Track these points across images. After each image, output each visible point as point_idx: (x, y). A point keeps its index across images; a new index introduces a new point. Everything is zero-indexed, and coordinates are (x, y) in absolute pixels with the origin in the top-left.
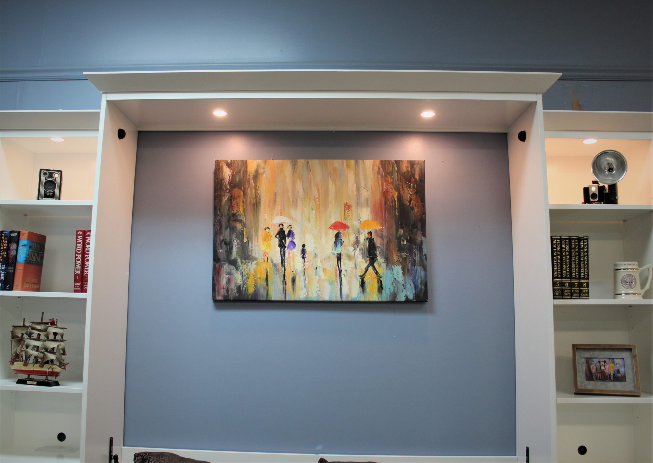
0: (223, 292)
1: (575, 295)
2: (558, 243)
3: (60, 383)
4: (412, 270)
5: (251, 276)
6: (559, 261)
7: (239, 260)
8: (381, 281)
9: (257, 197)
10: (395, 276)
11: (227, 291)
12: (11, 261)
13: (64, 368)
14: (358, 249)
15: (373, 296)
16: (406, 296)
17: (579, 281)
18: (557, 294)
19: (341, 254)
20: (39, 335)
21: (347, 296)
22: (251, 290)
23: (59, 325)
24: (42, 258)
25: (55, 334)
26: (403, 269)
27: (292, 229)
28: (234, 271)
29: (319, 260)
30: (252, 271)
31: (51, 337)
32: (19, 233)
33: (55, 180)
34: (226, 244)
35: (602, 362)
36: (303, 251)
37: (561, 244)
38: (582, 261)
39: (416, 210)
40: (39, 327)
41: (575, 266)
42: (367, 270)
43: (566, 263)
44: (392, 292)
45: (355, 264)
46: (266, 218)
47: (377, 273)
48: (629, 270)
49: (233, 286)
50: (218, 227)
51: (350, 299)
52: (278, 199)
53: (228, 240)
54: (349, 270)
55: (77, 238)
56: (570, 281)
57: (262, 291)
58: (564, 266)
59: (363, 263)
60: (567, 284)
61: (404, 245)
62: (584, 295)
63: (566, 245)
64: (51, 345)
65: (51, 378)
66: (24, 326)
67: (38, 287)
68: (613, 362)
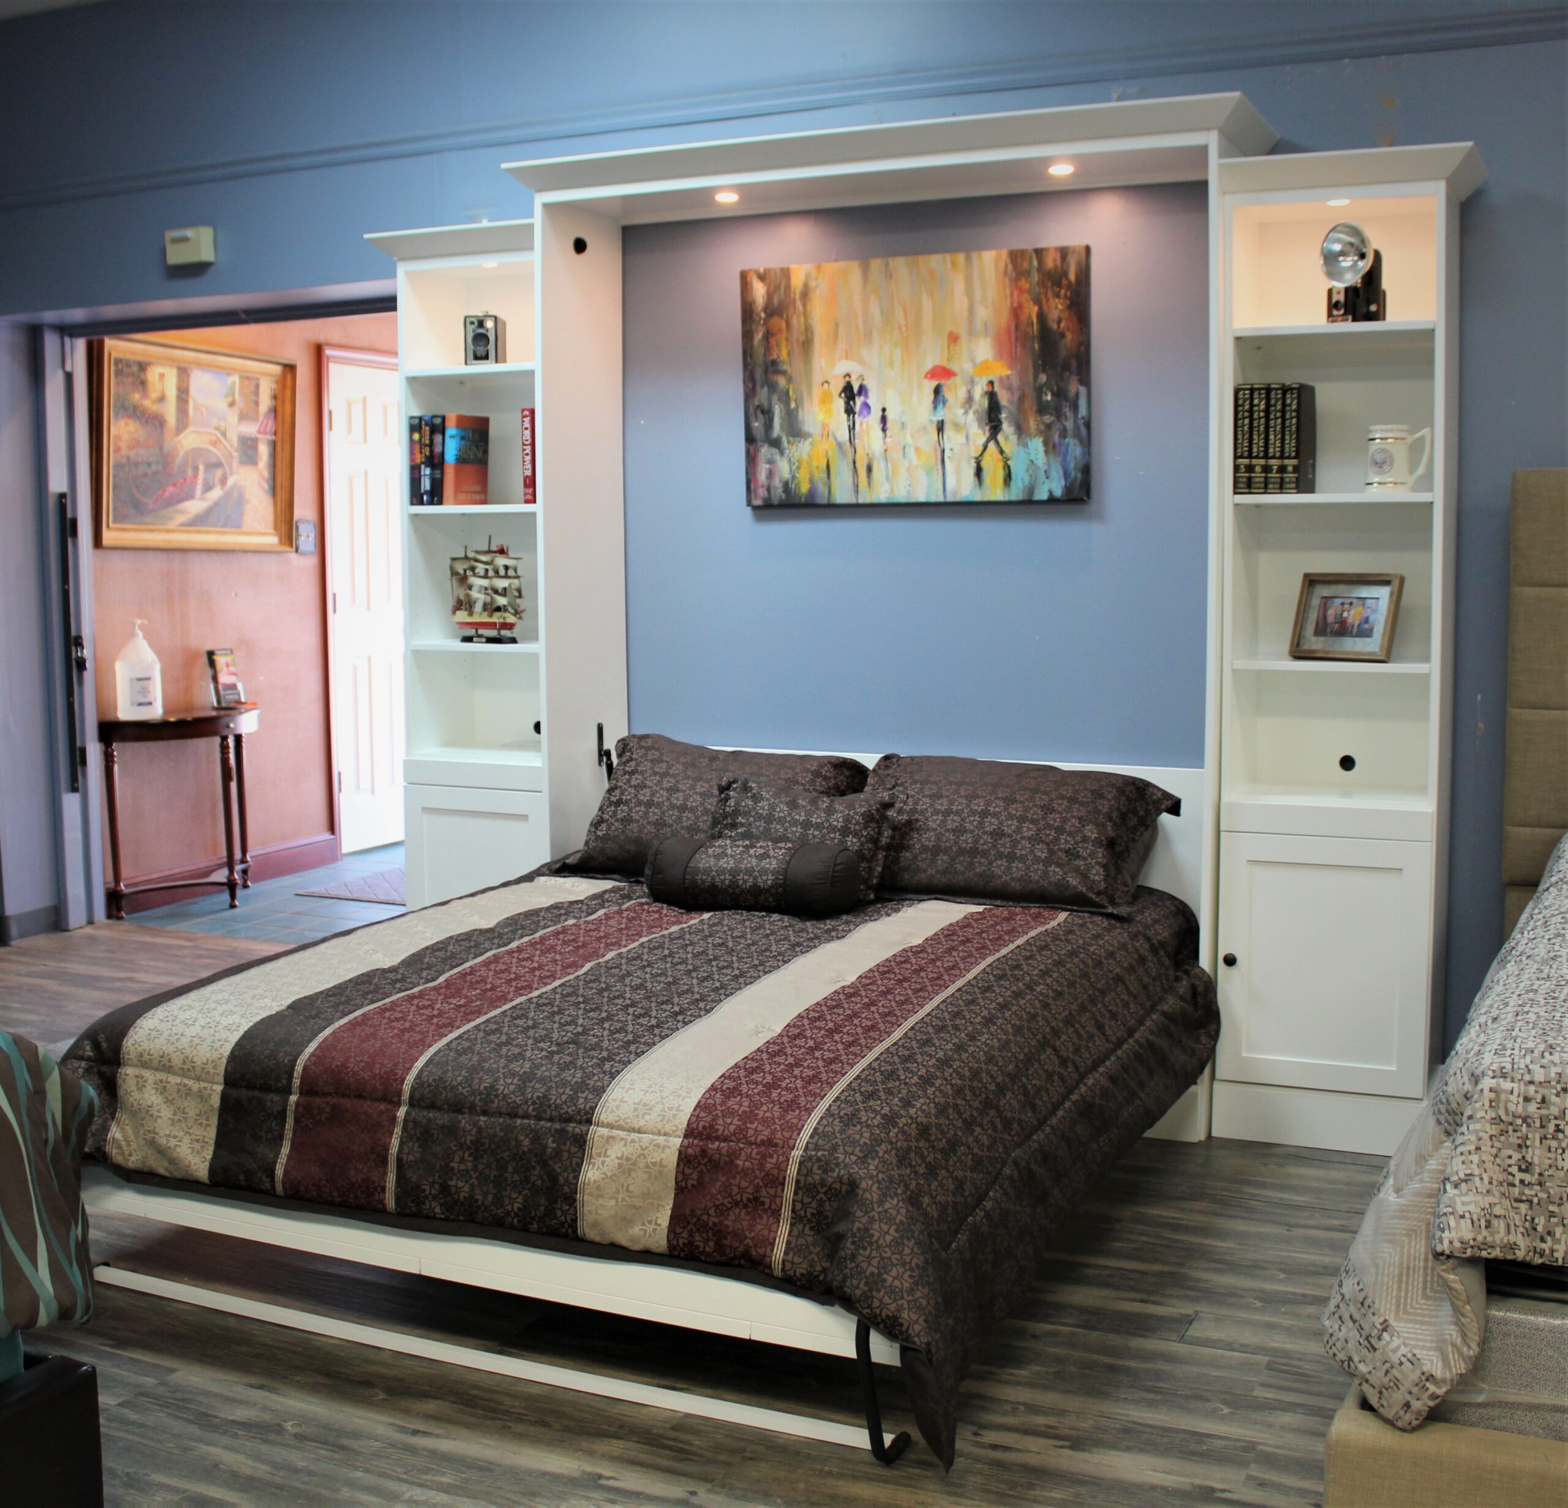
0: (762, 492)
1: (1272, 486)
2: (1247, 396)
3: (517, 639)
4: (1060, 445)
5: (804, 465)
6: (1246, 428)
7: (784, 439)
8: (1009, 467)
9: (808, 329)
10: (1032, 457)
11: (769, 490)
12: (436, 461)
13: (520, 618)
14: (971, 412)
15: (995, 492)
16: (1051, 493)
17: (1283, 462)
18: (1241, 485)
19: (943, 421)
20: (487, 570)
21: (955, 493)
22: (805, 488)
23: (511, 554)
24: (486, 452)
25: (507, 568)
26: (1046, 443)
27: (865, 383)
28: (778, 457)
29: (908, 432)
30: (805, 457)
31: (502, 572)
32: (444, 418)
33: (487, 331)
34: (763, 412)
35: (1347, 604)
36: (884, 420)
37: (1252, 399)
38: (1287, 427)
39: (1069, 336)
40: (484, 558)
41: (1275, 436)
42: (985, 447)
43: (1258, 431)
44: (1027, 483)
45: (967, 437)
46: (823, 365)
47: (1002, 452)
48: (1389, 440)
49: (777, 483)
50: (750, 385)
51: (958, 499)
52: (841, 330)
53: (766, 405)
54: (957, 448)
56: (1264, 463)
57: (822, 489)
58: (1255, 437)
59: (979, 435)
60: (1258, 469)
61: (1047, 401)
62: (1288, 486)
63: (1260, 400)
64: (501, 584)
65: (505, 633)
66: (466, 558)
67: (483, 497)
68: (1364, 605)
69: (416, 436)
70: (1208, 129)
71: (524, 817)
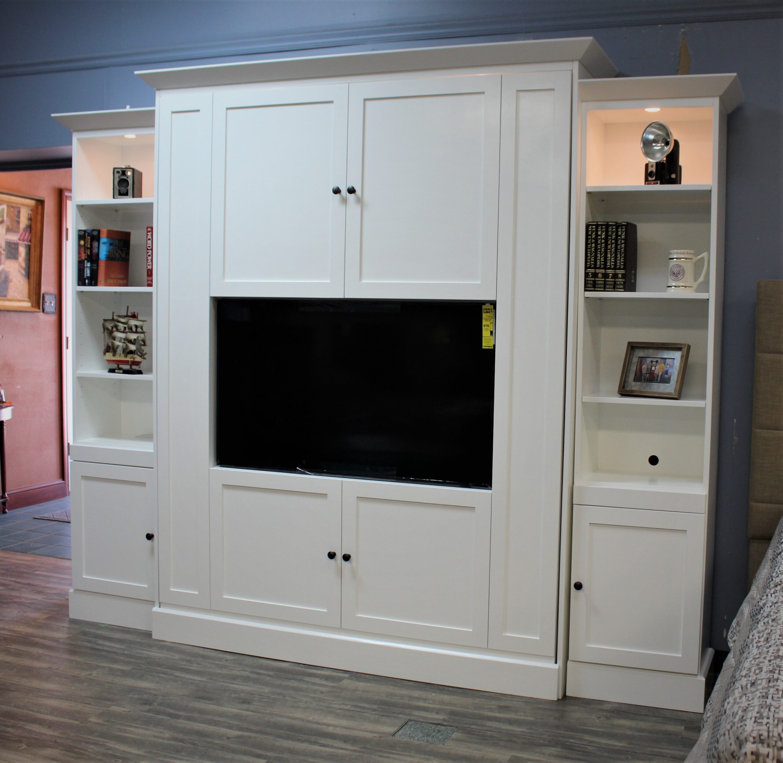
1: (608, 287)
2: (593, 229)
3: (143, 372)
6: (593, 250)
12: (94, 258)
13: (144, 358)
17: (615, 272)
18: (590, 286)
20: (125, 328)
23: (140, 318)
24: (127, 254)
25: (136, 327)
31: (134, 329)
32: (99, 231)
33: (128, 178)
35: (654, 362)
37: (597, 231)
38: (619, 249)
40: (123, 320)
41: (611, 255)
43: (601, 252)
48: (682, 259)
55: (147, 235)
56: (604, 272)
58: (599, 255)
60: (600, 276)
62: (618, 287)
63: (602, 232)
64: (133, 336)
65: (134, 367)
66: (113, 319)
67: (125, 282)
68: (665, 363)
69: (82, 243)
70: (573, 61)
71: (143, 484)
